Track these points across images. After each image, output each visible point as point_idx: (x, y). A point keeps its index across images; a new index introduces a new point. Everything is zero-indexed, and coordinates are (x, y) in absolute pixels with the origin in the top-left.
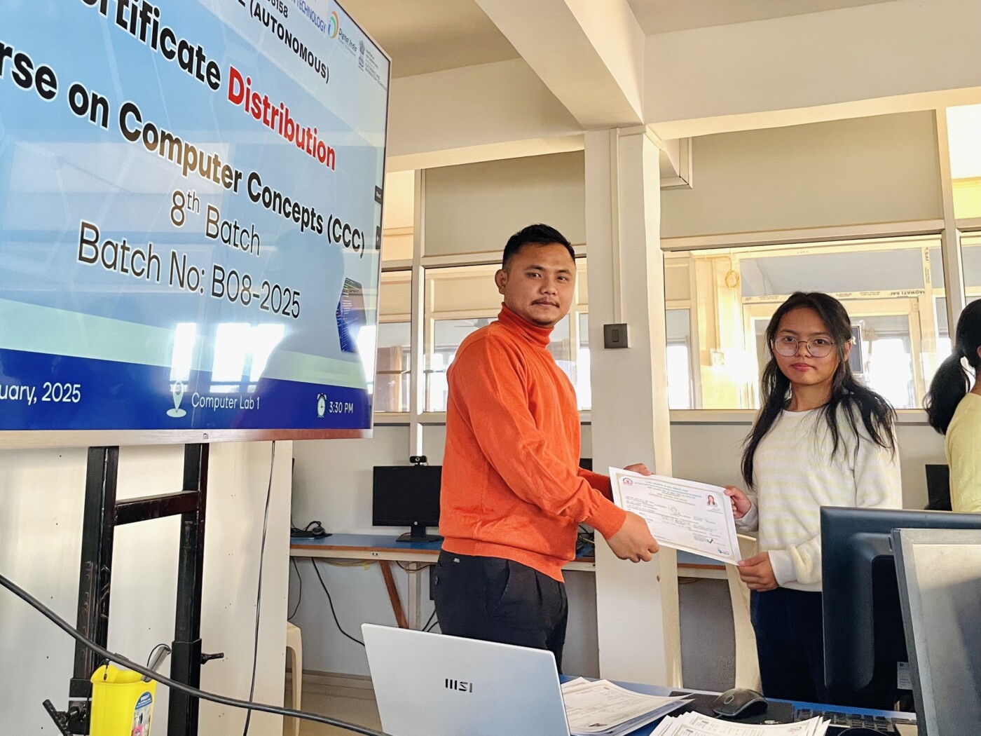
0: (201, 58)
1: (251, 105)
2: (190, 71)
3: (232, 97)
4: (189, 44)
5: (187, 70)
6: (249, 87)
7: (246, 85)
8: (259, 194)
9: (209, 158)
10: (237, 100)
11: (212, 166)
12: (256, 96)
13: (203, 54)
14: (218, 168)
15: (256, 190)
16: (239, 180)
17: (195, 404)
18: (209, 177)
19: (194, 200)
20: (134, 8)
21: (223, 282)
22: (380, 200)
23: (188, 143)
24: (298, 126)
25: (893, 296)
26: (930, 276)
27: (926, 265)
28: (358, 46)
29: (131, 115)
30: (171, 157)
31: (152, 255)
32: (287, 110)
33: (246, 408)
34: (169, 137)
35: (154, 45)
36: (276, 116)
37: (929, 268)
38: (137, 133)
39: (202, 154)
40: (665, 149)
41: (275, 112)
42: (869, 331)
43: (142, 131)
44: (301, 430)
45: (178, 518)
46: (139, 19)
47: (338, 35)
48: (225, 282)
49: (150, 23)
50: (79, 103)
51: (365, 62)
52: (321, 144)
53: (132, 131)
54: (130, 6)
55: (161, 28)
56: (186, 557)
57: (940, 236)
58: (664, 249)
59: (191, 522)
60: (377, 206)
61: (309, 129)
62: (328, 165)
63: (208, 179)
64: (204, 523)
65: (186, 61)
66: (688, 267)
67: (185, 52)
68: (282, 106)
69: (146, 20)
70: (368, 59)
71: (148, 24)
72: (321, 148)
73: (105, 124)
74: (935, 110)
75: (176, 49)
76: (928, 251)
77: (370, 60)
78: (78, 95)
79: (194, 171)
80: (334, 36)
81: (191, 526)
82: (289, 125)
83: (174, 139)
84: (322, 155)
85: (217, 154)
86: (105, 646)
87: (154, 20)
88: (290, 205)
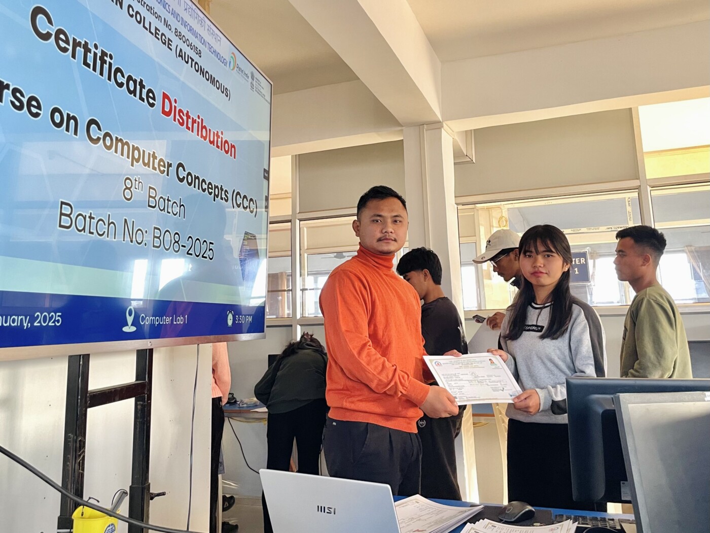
0: (142, 86)
1: (177, 117)
2: (135, 95)
3: (164, 112)
4: (134, 77)
5: (133, 95)
6: (176, 105)
7: (173, 104)
8: (184, 177)
9: (149, 154)
10: (167, 114)
11: (151, 159)
12: (180, 111)
13: (144, 83)
14: (155, 160)
15: (182, 174)
16: (170, 168)
17: (142, 322)
18: (149, 167)
19: (139, 183)
20: (95, 54)
21: (160, 238)
22: (267, 178)
23: (134, 144)
24: (210, 130)
25: (608, 230)
26: (632, 216)
27: (629, 209)
28: (250, 76)
29: (94, 127)
30: (122, 154)
31: (110, 222)
32: (202, 120)
33: (179, 323)
34: (121, 140)
35: (109, 79)
36: (195, 124)
37: (631, 211)
38: (99, 139)
39: (144, 151)
40: (456, 138)
41: (194, 121)
42: (593, 253)
43: (102, 137)
44: (216, 336)
45: (132, 400)
46: (99, 62)
47: (236, 68)
48: (161, 238)
49: (106, 64)
50: (57, 120)
51: (255, 86)
52: (226, 142)
53: (95, 138)
54: (92, 52)
55: (114, 67)
56: (138, 427)
57: (637, 190)
58: (457, 204)
59: (141, 403)
60: (265, 182)
61: (217, 132)
62: (231, 156)
63: (148, 168)
64: (151, 402)
65: (132, 89)
66: (474, 214)
67: (131, 82)
68: (199, 118)
69: (103, 62)
70: (257, 84)
71: (105, 65)
72: (226, 144)
73: (76, 133)
74: (630, 109)
75: (124, 81)
76: (629, 200)
77: (259, 84)
78: (57, 114)
79: (139, 163)
80: (233, 69)
81: (142, 405)
82: (204, 130)
83: (124, 141)
84: (227, 149)
85: (154, 151)
86: (81, 496)
87: (110, 62)
88: (206, 184)
